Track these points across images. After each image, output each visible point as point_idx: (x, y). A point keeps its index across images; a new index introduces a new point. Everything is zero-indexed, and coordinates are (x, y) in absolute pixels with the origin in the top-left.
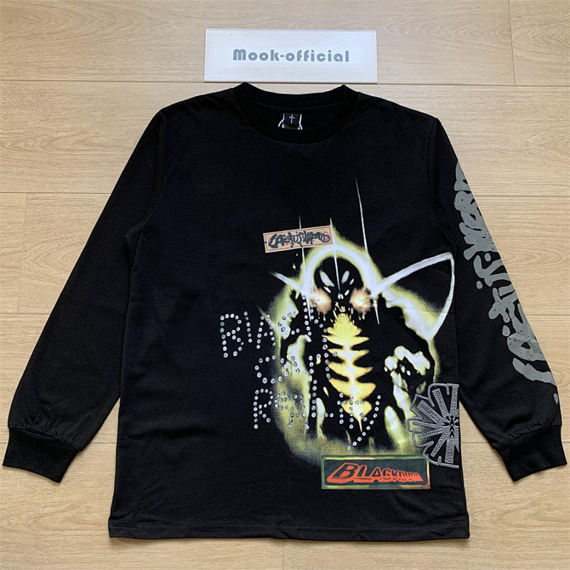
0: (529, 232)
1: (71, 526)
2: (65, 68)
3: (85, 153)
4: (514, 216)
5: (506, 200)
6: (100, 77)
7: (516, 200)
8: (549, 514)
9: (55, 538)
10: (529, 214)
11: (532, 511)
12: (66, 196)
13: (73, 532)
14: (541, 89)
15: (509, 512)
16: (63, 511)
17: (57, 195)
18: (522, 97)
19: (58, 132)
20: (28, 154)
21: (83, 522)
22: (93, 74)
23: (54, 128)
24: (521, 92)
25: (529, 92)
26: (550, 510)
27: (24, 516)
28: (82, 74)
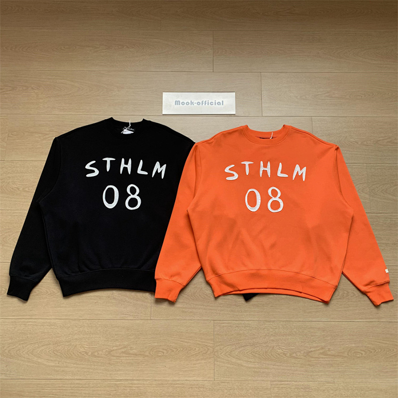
1: (124, 355)
8: (329, 353)
9: (117, 360)
11: (321, 351)
13: (124, 358)
15: (312, 351)
16: (121, 349)
21: (129, 354)
26: (329, 351)
27: (104, 351)
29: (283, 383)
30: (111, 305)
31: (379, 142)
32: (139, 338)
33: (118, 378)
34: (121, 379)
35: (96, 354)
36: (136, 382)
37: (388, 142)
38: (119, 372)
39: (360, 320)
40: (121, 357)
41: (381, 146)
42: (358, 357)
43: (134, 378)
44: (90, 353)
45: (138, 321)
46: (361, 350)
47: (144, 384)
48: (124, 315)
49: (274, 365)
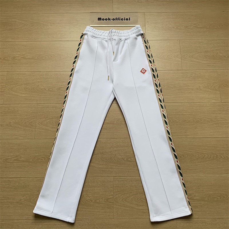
29: (121, 177)
31: (188, 27)
32: (26, 151)
33: (10, 177)
34: (13, 177)
36: (22, 179)
37: (194, 27)
38: (11, 173)
40: (13, 163)
41: (190, 29)
43: (22, 177)
45: (26, 140)
47: (28, 180)
48: (17, 136)
49: (116, 166)
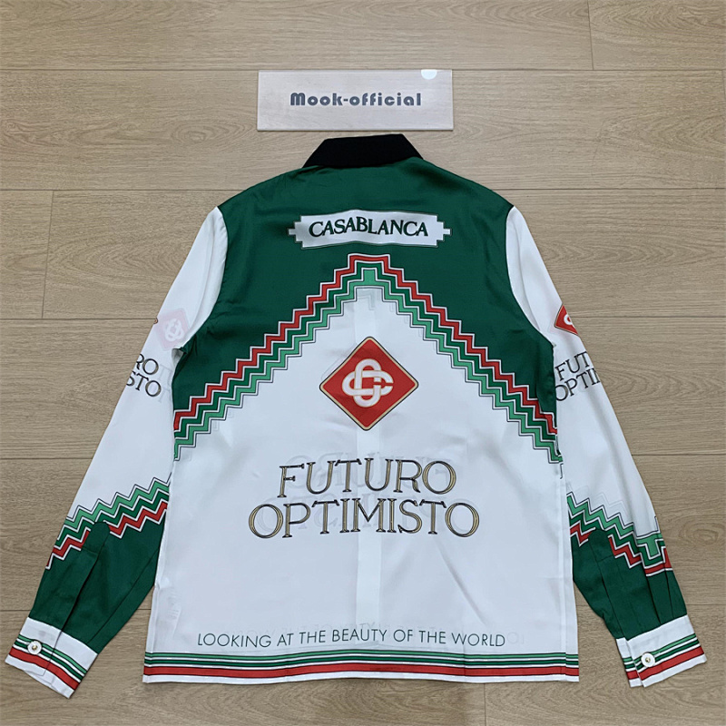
0: (608, 227)
2: (95, 56)
3: (117, 146)
4: (593, 211)
5: (584, 193)
6: (134, 65)
7: (595, 193)
10: (609, 208)
12: (96, 193)
14: (622, 74)
17: (86, 192)
18: (602, 82)
19: (88, 125)
20: (55, 148)
22: (127, 63)
23: (84, 120)
24: (600, 77)
25: (609, 77)
28: (114, 63)
30: (68, 421)
35: (26, 545)
39: (712, 451)
42: (706, 542)
44: (11, 543)
46: (714, 525)
